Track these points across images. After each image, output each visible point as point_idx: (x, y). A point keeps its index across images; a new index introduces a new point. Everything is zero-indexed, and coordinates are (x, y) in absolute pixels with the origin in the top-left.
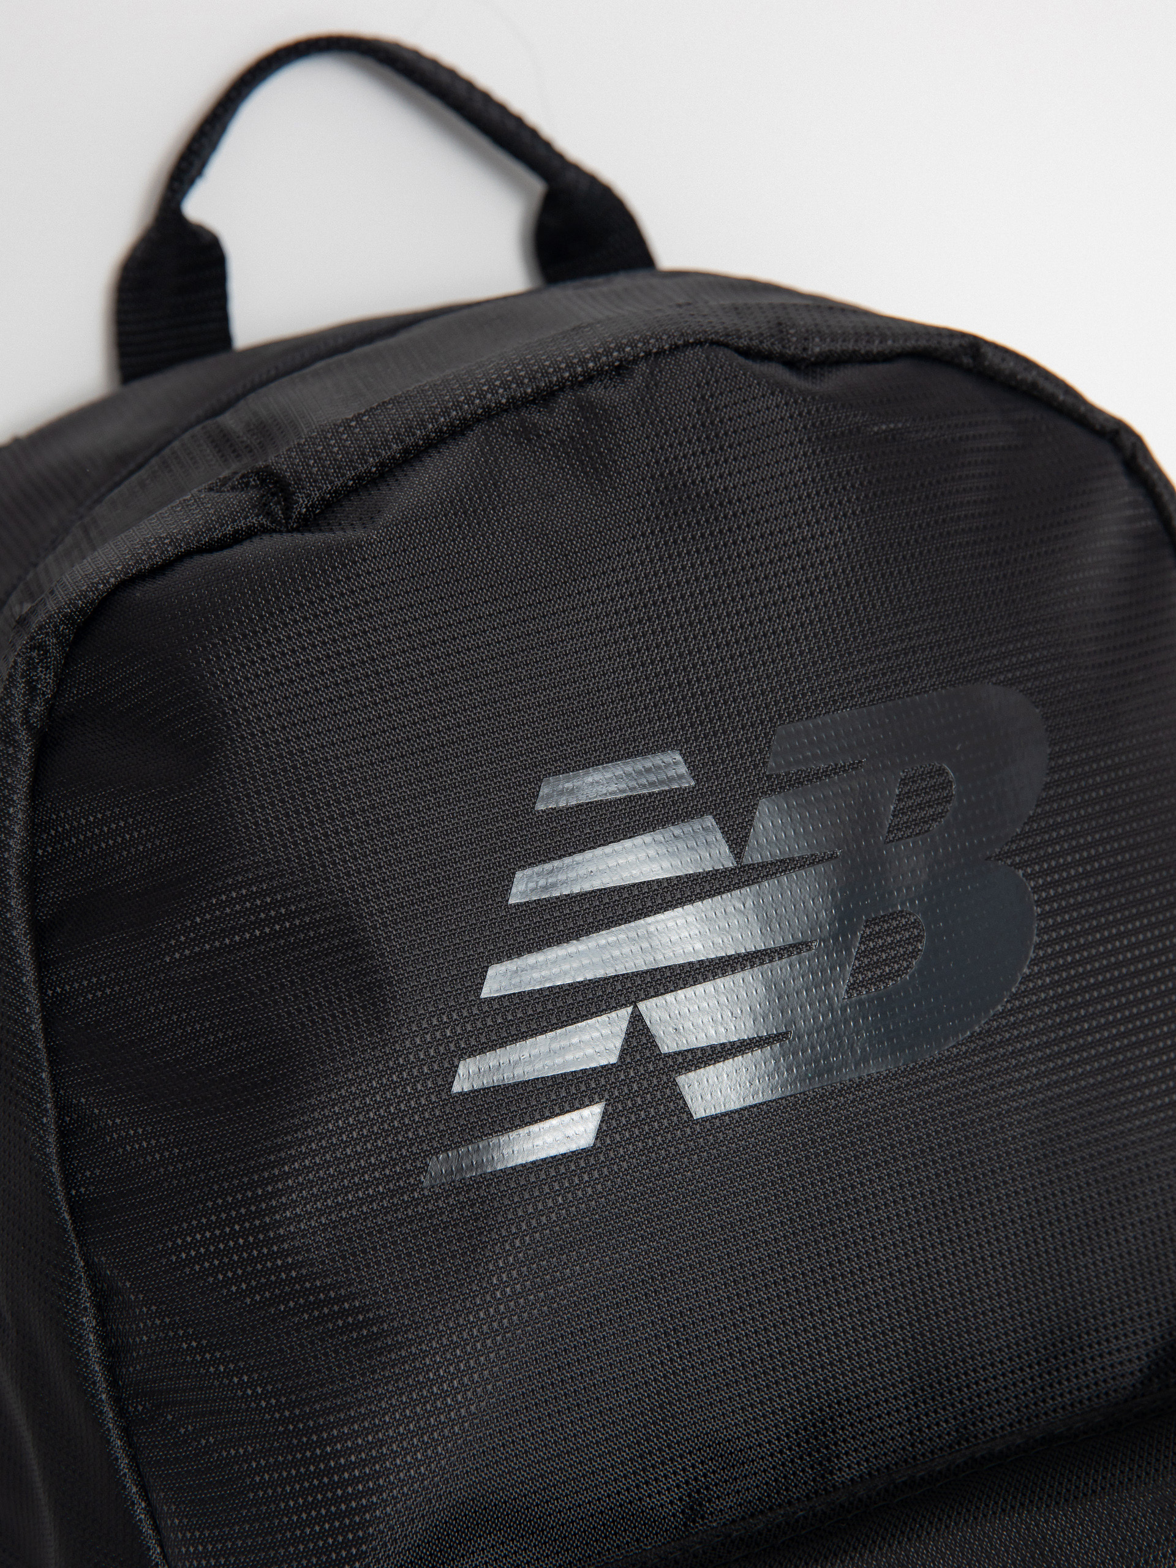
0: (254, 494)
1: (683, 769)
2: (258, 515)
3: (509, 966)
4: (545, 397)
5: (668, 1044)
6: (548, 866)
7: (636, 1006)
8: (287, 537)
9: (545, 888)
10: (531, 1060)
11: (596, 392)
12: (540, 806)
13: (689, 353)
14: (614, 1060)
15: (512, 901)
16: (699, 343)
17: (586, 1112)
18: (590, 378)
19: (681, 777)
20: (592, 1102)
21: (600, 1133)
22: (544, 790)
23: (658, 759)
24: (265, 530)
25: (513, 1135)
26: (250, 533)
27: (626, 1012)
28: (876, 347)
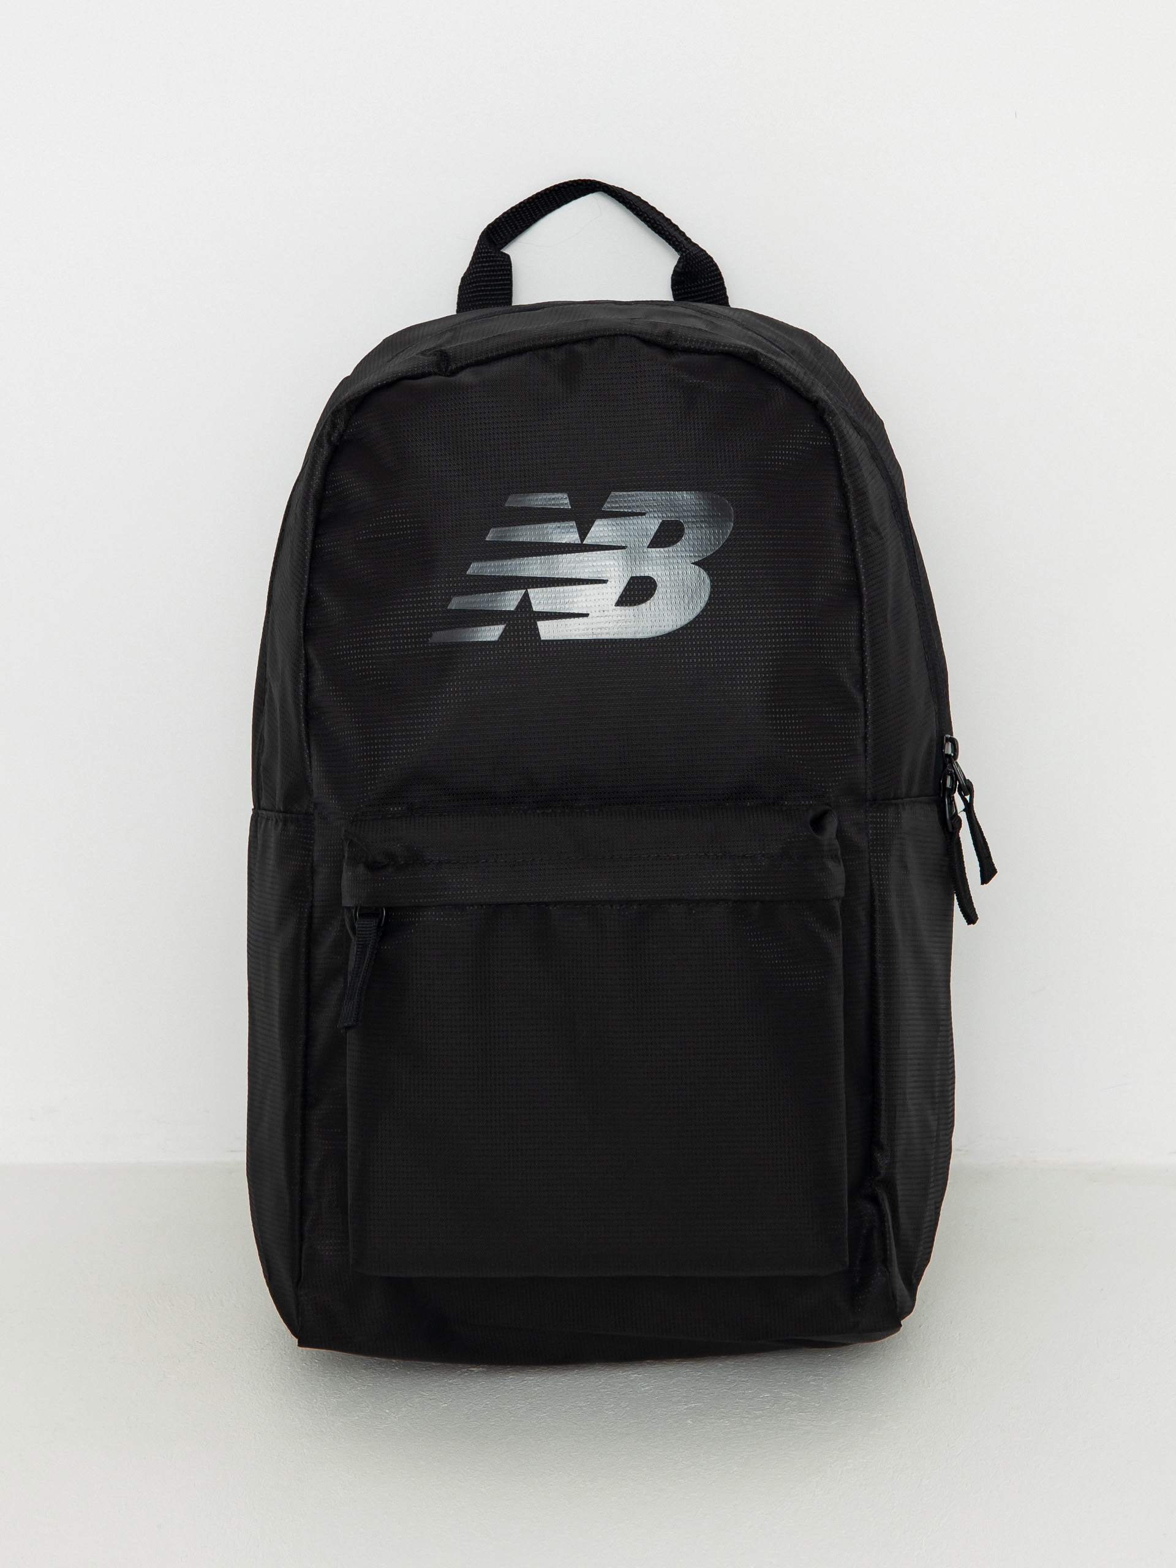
0: (435, 358)
1: (567, 501)
2: (433, 368)
3: (480, 564)
4: (557, 346)
5: (536, 608)
6: (503, 529)
7: (527, 590)
8: (443, 378)
9: (501, 537)
10: (480, 602)
11: (580, 348)
12: (506, 505)
13: (624, 338)
14: (512, 609)
15: (487, 539)
16: (626, 335)
17: (496, 627)
18: (578, 341)
19: (566, 504)
20: (501, 624)
21: (501, 637)
22: (510, 499)
23: (559, 495)
24: (435, 374)
25: (467, 629)
26: (429, 374)
27: (523, 591)
28: (709, 348)
